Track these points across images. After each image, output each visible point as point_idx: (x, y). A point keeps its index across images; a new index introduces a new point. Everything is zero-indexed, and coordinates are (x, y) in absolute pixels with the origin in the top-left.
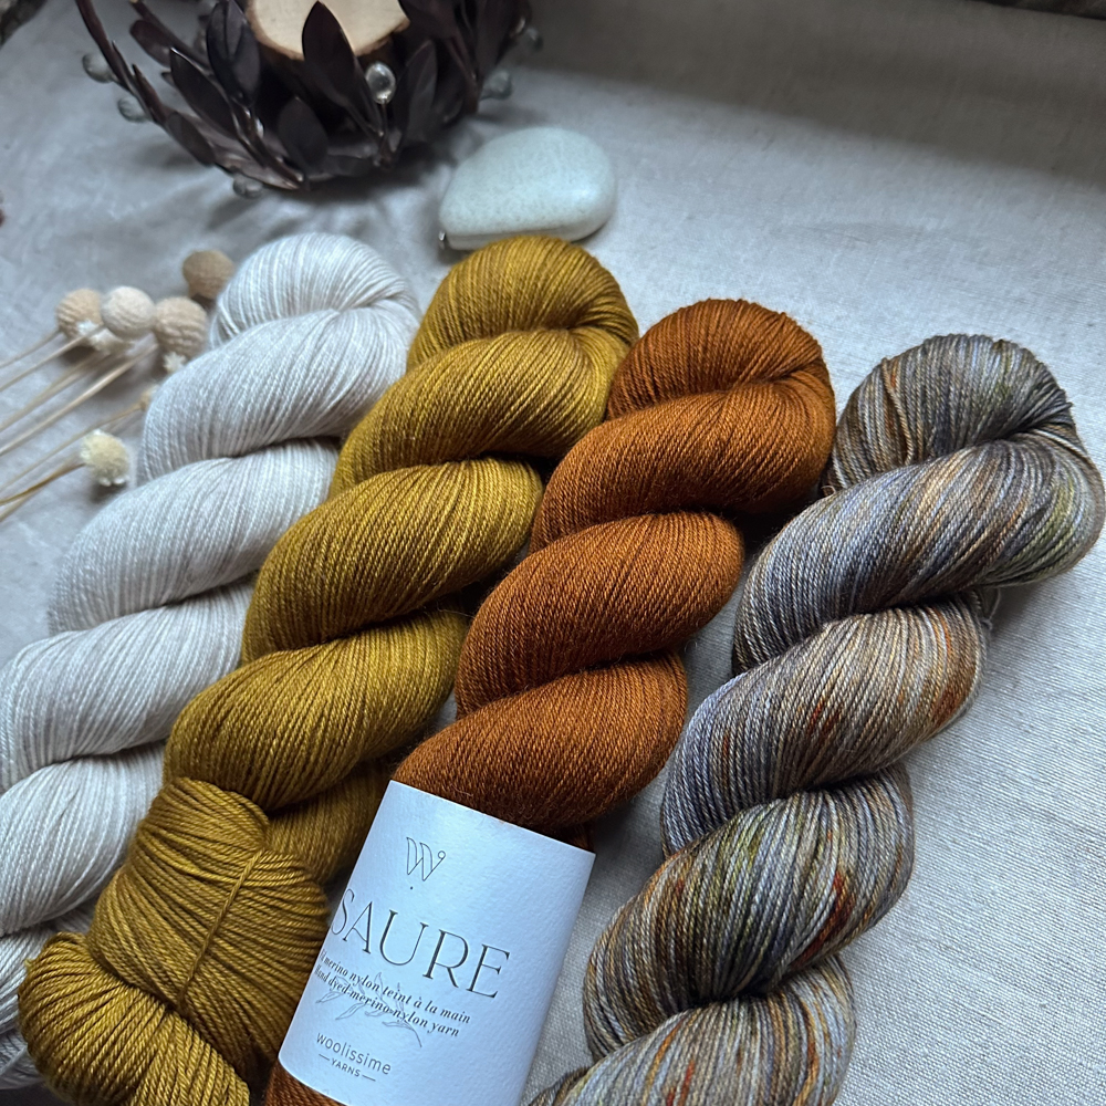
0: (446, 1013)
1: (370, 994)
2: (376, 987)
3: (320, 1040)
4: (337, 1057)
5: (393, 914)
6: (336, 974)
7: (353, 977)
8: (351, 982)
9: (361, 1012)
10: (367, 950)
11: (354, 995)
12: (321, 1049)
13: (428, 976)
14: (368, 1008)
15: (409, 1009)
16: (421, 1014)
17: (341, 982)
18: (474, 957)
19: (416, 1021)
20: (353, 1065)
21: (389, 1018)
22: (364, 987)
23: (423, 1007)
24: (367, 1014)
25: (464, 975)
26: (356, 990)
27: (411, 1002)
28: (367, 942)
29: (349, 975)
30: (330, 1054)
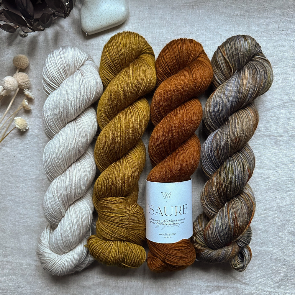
0: (181, 220)
1: (167, 223)
2: (167, 221)
3: (160, 234)
4: (165, 236)
5: (165, 207)
6: (157, 222)
7: (162, 221)
8: (162, 222)
9: (166, 226)
10: (162, 215)
11: (164, 224)
12: (161, 236)
13: (176, 215)
14: (167, 225)
15: (175, 222)
16: (177, 222)
17: (159, 223)
18: (182, 208)
19: (177, 224)
20: (169, 236)
21: (172, 225)
22: (165, 222)
23: (177, 221)
24: (168, 226)
25: (182, 212)
26: (163, 223)
27: (175, 221)
28: (162, 214)
29: (161, 221)
30: (163, 236)
